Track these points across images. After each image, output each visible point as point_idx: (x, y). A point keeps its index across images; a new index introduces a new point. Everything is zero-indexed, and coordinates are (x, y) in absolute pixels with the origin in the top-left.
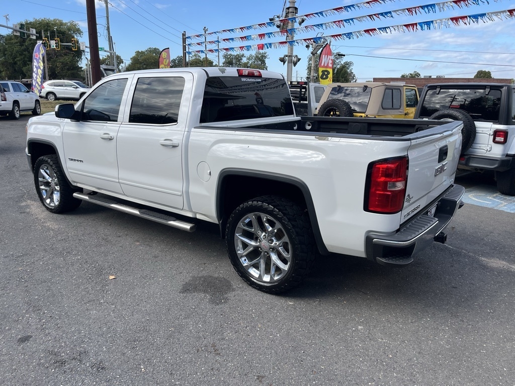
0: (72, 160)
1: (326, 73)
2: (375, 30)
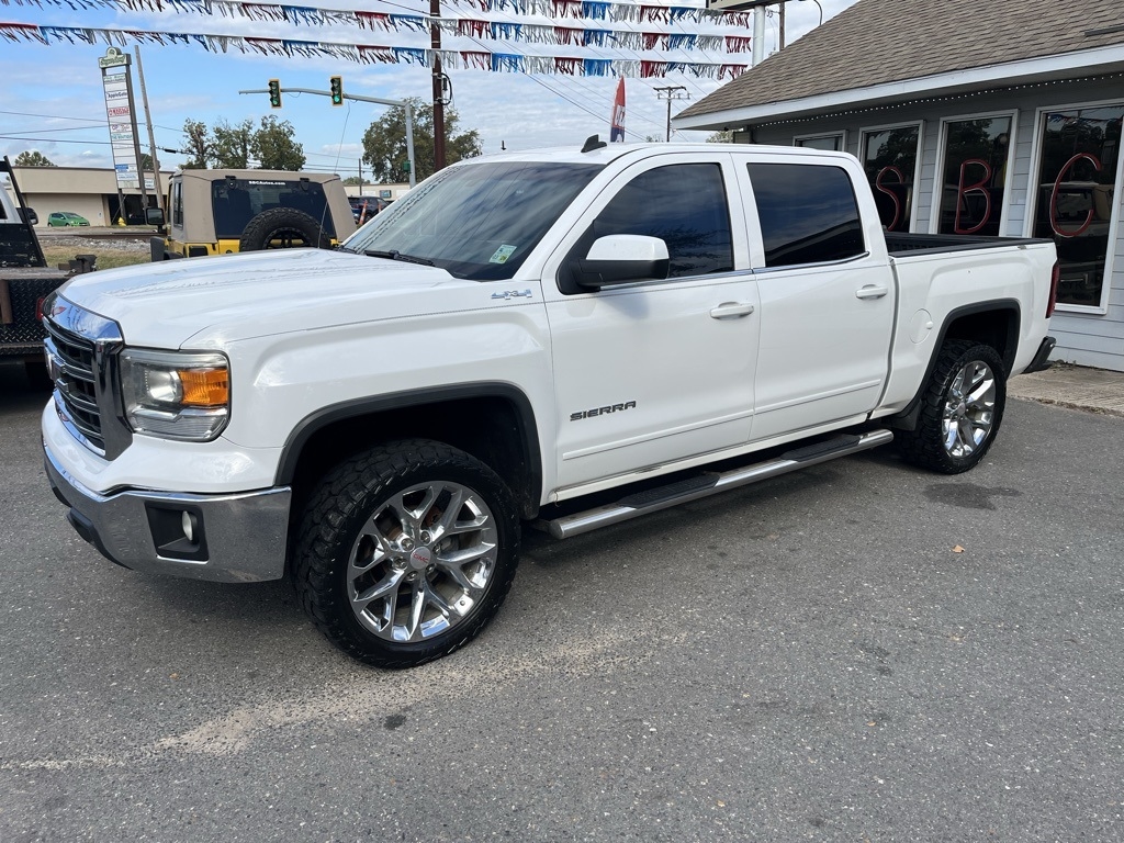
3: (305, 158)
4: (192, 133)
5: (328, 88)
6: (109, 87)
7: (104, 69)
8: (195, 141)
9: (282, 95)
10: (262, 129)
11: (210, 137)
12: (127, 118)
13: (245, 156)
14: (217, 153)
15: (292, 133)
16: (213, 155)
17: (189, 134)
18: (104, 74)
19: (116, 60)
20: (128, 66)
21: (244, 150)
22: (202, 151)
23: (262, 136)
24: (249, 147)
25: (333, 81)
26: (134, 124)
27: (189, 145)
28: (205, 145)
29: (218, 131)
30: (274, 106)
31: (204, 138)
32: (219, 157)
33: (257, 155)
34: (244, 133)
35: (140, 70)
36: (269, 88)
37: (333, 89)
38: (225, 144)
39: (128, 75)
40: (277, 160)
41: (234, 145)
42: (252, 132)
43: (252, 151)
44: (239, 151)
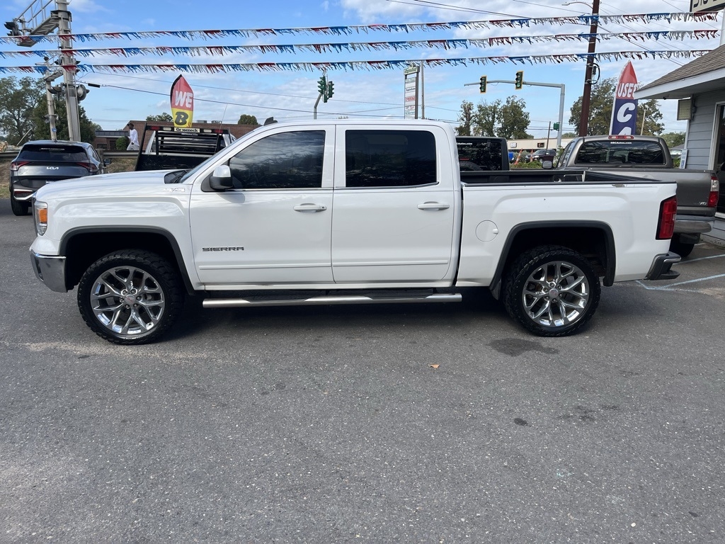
0: (208, 250)
1: (183, 116)
2: (274, 64)
3: (530, 122)
4: (465, 109)
5: (514, 78)
6: (407, 85)
7: (406, 75)
8: (467, 114)
9: (487, 85)
10: (506, 104)
11: (475, 110)
12: (414, 103)
13: (493, 121)
14: (477, 120)
15: (524, 106)
16: (475, 121)
17: (463, 109)
18: (406, 78)
19: (413, 70)
20: (418, 73)
21: (493, 117)
22: (469, 119)
23: (505, 109)
24: (496, 116)
25: (517, 74)
26: (417, 105)
27: (462, 116)
28: (471, 115)
29: (480, 107)
30: (482, 92)
31: (471, 112)
32: (478, 123)
33: (500, 121)
34: (495, 108)
35: (423, 75)
36: (480, 81)
37: (517, 79)
38: (483, 114)
39: (417, 78)
40: (512, 123)
41: (488, 115)
42: (500, 107)
43: (497, 118)
44: (491, 119)
